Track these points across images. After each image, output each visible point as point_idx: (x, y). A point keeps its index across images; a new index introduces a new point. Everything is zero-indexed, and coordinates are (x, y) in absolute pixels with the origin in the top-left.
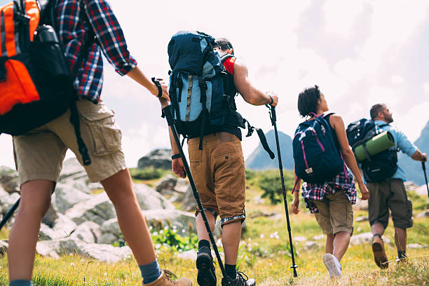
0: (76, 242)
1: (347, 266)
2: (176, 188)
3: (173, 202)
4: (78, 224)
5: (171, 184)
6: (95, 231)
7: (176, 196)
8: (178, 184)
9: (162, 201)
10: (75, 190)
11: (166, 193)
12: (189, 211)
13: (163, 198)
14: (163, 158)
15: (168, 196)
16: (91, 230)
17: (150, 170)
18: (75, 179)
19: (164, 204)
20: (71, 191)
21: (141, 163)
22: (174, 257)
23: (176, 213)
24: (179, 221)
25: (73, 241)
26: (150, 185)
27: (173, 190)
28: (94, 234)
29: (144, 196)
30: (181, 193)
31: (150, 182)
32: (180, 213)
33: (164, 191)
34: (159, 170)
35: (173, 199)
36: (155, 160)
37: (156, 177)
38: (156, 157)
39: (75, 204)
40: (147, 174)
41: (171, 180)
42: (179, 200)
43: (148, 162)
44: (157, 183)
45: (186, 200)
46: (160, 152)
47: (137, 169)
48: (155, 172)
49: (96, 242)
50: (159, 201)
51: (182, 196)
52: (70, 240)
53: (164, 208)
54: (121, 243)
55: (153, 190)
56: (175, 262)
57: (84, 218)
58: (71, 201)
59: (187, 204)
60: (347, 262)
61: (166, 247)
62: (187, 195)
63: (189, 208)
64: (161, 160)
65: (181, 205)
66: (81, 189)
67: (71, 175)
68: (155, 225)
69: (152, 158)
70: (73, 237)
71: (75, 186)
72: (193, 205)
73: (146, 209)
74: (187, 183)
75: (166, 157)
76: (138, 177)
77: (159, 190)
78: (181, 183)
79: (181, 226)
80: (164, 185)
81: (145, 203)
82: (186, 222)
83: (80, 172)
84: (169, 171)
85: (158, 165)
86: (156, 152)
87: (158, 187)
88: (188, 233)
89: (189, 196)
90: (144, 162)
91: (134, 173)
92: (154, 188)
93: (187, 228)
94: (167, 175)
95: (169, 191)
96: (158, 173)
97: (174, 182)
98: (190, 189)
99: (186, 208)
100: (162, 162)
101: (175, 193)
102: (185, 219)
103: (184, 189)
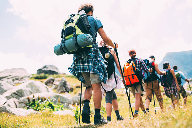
0: (6, 107)
2: (54, 83)
3: (52, 89)
4: (8, 99)
5: (52, 81)
6: (16, 102)
7: (54, 86)
8: (55, 81)
9: (47, 88)
10: (7, 84)
11: (49, 85)
12: (60, 93)
13: (48, 87)
14: (48, 69)
15: (50, 87)
16: (14, 102)
17: (42, 75)
18: (8, 79)
19: (48, 90)
21: (39, 72)
22: (51, 114)
23: (53, 94)
24: (54, 98)
26: (42, 82)
27: (53, 84)
28: (15, 104)
29: (39, 87)
30: (56, 85)
31: (42, 80)
32: (55, 94)
33: (48, 84)
34: (47, 75)
36: (44, 70)
37: (45, 78)
38: (45, 69)
39: (8, 90)
40: (41, 76)
41: (52, 79)
42: (56, 88)
43: (42, 71)
44: (45, 80)
45: (58, 88)
46: (47, 67)
47: (36, 74)
49: (16, 107)
51: (56, 86)
52: (4, 107)
53: (48, 92)
54: (28, 108)
57: (11, 96)
58: (5, 89)
59: (59, 90)
62: (59, 86)
63: (60, 92)
64: (47, 70)
65: (56, 90)
66: (10, 83)
67: (5, 77)
68: (43, 99)
69: (43, 69)
70: (6, 105)
71: (7, 82)
72: (62, 90)
73: (40, 92)
74: (59, 81)
75: (50, 69)
76: (37, 78)
77: (46, 84)
78: (56, 81)
79: (56, 100)
80: (48, 81)
81: (40, 89)
82: (58, 98)
83: (10, 76)
84: (51, 75)
85: (46, 72)
86: (45, 67)
87: (46, 82)
88: (58, 103)
89: (60, 86)
90: (40, 71)
91: (35, 76)
92: (44, 83)
93: (58, 101)
94: (50, 77)
95: (51, 85)
96: (46, 76)
97: (53, 80)
98: (60, 83)
99: (58, 92)
100: (48, 71)
101: (53, 85)
102: (57, 97)
103: (58, 83)
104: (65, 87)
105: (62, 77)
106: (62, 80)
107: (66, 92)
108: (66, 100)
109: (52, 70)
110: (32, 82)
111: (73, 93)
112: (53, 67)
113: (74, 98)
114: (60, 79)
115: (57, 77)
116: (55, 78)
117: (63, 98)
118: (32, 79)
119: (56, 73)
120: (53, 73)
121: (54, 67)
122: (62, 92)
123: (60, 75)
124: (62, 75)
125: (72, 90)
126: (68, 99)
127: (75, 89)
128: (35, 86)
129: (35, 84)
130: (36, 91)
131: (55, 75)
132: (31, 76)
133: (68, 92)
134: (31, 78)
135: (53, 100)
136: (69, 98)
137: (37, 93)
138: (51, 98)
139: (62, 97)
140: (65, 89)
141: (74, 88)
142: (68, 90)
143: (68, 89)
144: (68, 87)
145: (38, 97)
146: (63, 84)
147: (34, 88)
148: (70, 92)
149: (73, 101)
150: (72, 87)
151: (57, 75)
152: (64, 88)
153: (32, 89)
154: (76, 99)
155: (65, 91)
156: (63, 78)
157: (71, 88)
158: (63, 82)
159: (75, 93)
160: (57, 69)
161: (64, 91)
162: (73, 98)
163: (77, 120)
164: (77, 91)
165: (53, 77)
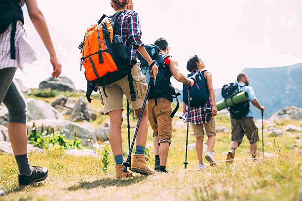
2: (66, 105)
3: (63, 115)
5: (63, 102)
6: (4, 132)
7: (66, 110)
8: (67, 102)
9: (55, 113)
11: (59, 108)
12: (75, 122)
13: (56, 111)
14: (58, 83)
15: (60, 110)
16: (2, 132)
17: (48, 91)
19: (57, 115)
21: (42, 86)
22: (62, 153)
23: (65, 122)
24: (67, 128)
26: (47, 102)
27: (64, 106)
28: (4, 134)
29: (43, 109)
30: (70, 108)
31: (47, 99)
32: (69, 122)
33: (57, 106)
34: (55, 91)
35: (64, 112)
36: (51, 84)
37: (52, 96)
38: (53, 82)
40: (45, 93)
41: (63, 99)
42: (68, 114)
43: (47, 85)
44: (53, 100)
45: (73, 113)
47: (38, 89)
48: (51, 93)
49: (5, 141)
50: (53, 113)
51: (70, 110)
53: (57, 119)
55: (49, 105)
56: (63, 156)
59: (74, 116)
61: (57, 146)
62: (74, 111)
63: (75, 119)
64: (56, 84)
65: (69, 117)
68: (50, 130)
69: (50, 82)
72: (79, 117)
73: (44, 119)
74: (74, 102)
76: (39, 95)
77: (54, 105)
78: (70, 102)
79: (69, 132)
80: (57, 102)
81: (43, 114)
82: (72, 129)
84: (62, 93)
85: (54, 87)
86: (53, 79)
87: (53, 103)
88: (74, 137)
89: (76, 111)
90: (44, 84)
91: (37, 92)
92: (50, 104)
93: (73, 133)
94: (60, 95)
95: (62, 107)
96: (54, 93)
97: (65, 101)
98: (76, 105)
99: (73, 119)
100: (57, 86)
101: (65, 108)
102: (72, 127)
103: (72, 106)
104: (83, 112)
105: (79, 96)
106: (79, 101)
107: (85, 121)
108: (85, 134)
109: (64, 84)
110: (33, 101)
111: (95, 122)
112: (65, 80)
113: (98, 131)
114: (77, 99)
115: (71, 96)
116: (68, 97)
117: (81, 129)
118: (32, 96)
119: (71, 90)
120: (65, 88)
121: (68, 79)
122: (79, 120)
123: (75, 92)
124: (78, 93)
125: (94, 117)
126: (88, 132)
127: (99, 116)
128: (37, 108)
129: (36, 105)
130: (37, 117)
131: (68, 93)
132: (30, 92)
133: (88, 120)
134: (30, 95)
135: (64, 132)
136: (90, 131)
137: (38, 119)
138: (61, 129)
139: (79, 127)
140: (84, 116)
141: (98, 114)
142: (87, 117)
143: (89, 116)
144: (89, 112)
145: (41, 125)
146: (80, 108)
147: (34, 111)
148: (91, 120)
149: (96, 136)
150: (94, 113)
151: (72, 93)
152: (82, 115)
153: (31, 113)
154: (100, 132)
155: (83, 118)
156: (81, 97)
157: (93, 115)
158: (81, 103)
159: (100, 123)
160: (72, 83)
161: (81, 118)
162: (96, 130)
163: (106, 166)
164: (103, 120)
165: (65, 95)
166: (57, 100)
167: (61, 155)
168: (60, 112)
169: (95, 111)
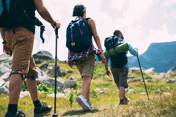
0: (5, 89)
1: (117, 101)
4: (6, 82)
5: (46, 66)
8: (49, 66)
10: (5, 67)
12: (53, 77)
13: (42, 71)
14: (43, 55)
15: (44, 71)
17: (37, 60)
18: (5, 62)
19: (43, 74)
20: (3, 67)
22: (46, 96)
23: (48, 78)
24: (49, 81)
25: (3, 88)
27: (47, 68)
30: (50, 70)
31: (37, 65)
32: (49, 78)
33: (42, 69)
34: (41, 60)
35: (46, 72)
36: (39, 56)
37: (40, 63)
38: (40, 55)
39: (5, 73)
41: (46, 64)
42: (49, 73)
43: (37, 57)
44: (40, 65)
45: (52, 73)
46: (42, 52)
48: (39, 61)
50: (41, 73)
52: (2, 88)
53: (43, 76)
54: (24, 90)
55: (38, 68)
56: (47, 98)
57: (8, 79)
58: (3, 72)
59: (52, 74)
60: (116, 99)
61: (43, 92)
62: (52, 71)
63: (53, 76)
65: (49, 75)
66: (7, 67)
67: (3, 61)
68: (38, 83)
69: (38, 55)
70: (4, 87)
71: (5, 65)
74: (52, 66)
75: (44, 54)
79: (50, 83)
83: (7, 60)
84: (45, 61)
85: (41, 57)
86: (40, 52)
87: (40, 67)
88: (52, 86)
89: (54, 71)
90: (35, 56)
93: (52, 84)
95: (45, 69)
97: (47, 65)
98: (53, 68)
101: (47, 70)
102: (51, 81)
103: (51, 68)
104: (58, 72)
107: (59, 76)
108: (59, 84)
109: (46, 55)
111: (65, 77)
113: (67, 82)
114: (54, 64)
115: (51, 62)
116: (49, 63)
119: (50, 59)
120: (47, 58)
121: (49, 53)
124: (54, 61)
125: (64, 74)
126: (61, 83)
127: (67, 74)
131: (48, 61)
135: (47, 83)
140: (58, 74)
141: (66, 73)
143: (61, 74)
144: (61, 71)
148: (62, 76)
149: (66, 85)
151: (51, 61)
154: (68, 83)
158: (57, 67)
159: (67, 78)
160: (51, 55)
163: (71, 103)
164: (69, 76)
165: (47, 62)
166: (42, 65)
167: (45, 97)
168: (44, 72)
169: (65, 71)
